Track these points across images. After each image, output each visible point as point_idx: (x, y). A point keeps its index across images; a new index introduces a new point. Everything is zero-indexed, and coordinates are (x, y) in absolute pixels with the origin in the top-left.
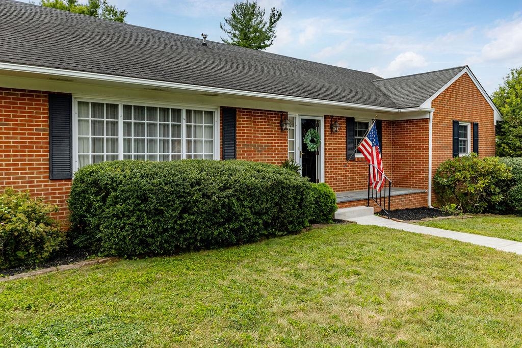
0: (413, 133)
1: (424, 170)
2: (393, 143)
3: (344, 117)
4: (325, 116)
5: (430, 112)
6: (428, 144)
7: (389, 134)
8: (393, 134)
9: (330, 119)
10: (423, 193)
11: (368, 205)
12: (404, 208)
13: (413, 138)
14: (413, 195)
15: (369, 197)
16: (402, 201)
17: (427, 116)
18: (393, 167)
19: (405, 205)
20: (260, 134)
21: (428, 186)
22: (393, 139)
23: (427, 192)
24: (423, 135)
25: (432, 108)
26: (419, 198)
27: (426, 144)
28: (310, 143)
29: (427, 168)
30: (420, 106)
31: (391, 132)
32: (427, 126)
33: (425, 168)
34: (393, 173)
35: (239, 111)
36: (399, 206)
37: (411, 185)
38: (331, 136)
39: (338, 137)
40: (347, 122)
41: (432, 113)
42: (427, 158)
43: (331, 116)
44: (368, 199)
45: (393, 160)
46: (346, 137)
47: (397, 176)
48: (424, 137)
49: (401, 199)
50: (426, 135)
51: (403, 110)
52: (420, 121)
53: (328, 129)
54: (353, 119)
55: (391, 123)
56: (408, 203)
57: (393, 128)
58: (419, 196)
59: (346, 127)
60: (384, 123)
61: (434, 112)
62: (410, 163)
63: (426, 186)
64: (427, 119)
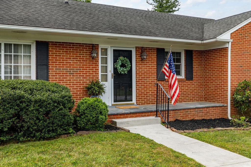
0: (217, 60)
1: (224, 88)
2: (204, 68)
3: (154, 48)
4: (136, 47)
5: (228, 42)
6: (228, 68)
7: (200, 61)
8: (204, 61)
9: (140, 49)
10: (222, 106)
11: (157, 116)
12: (201, 118)
13: (217, 63)
14: (210, 109)
15: (157, 110)
16: (198, 113)
17: (227, 46)
18: (204, 86)
19: (202, 116)
20: (71, 61)
21: (227, 101)
22: (204, 64)
23: (227, 106)
24: (223, 61)
25: (231, 39)
26: (218, 111)
27: (226, 68)
28: (119, 67)
29: (227, 87)
30: (217, 38)
31: (202, 59)
32: (226, 53)
33: (225, 87)
34: (204, 91)
35: (52, 44)
36: (196, 117)
37: (215, 100)
38: (142, 62)
39: (148, 63)
40: (157, 52)
41: (230, 43)
42: (226, 79)
43: (141, 47)
44: (157, 111)
45: (204, 81)
46: (157, 63)
47: (207, 93)
48: (224, 63)
49: (198, 111)
50: (226, 61)
51: (205, 42)
52: (222, 50)
53: (139, 57)
54: (164, 49)
55: (202, 52)
56: (205, 114)
57: (204, 56)
58: (218, 109)
59: (157, 55)
60: (194, 52)
61: (232, 42)
62: (215, 83)
63: (226, 101)
64: (227, 48)
